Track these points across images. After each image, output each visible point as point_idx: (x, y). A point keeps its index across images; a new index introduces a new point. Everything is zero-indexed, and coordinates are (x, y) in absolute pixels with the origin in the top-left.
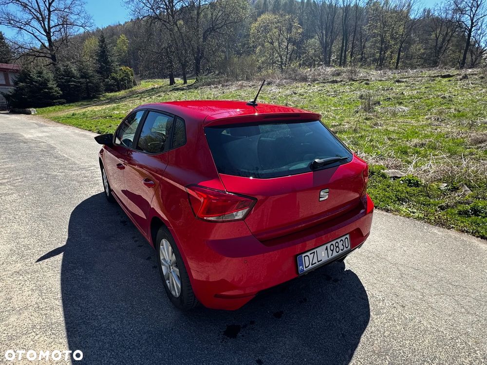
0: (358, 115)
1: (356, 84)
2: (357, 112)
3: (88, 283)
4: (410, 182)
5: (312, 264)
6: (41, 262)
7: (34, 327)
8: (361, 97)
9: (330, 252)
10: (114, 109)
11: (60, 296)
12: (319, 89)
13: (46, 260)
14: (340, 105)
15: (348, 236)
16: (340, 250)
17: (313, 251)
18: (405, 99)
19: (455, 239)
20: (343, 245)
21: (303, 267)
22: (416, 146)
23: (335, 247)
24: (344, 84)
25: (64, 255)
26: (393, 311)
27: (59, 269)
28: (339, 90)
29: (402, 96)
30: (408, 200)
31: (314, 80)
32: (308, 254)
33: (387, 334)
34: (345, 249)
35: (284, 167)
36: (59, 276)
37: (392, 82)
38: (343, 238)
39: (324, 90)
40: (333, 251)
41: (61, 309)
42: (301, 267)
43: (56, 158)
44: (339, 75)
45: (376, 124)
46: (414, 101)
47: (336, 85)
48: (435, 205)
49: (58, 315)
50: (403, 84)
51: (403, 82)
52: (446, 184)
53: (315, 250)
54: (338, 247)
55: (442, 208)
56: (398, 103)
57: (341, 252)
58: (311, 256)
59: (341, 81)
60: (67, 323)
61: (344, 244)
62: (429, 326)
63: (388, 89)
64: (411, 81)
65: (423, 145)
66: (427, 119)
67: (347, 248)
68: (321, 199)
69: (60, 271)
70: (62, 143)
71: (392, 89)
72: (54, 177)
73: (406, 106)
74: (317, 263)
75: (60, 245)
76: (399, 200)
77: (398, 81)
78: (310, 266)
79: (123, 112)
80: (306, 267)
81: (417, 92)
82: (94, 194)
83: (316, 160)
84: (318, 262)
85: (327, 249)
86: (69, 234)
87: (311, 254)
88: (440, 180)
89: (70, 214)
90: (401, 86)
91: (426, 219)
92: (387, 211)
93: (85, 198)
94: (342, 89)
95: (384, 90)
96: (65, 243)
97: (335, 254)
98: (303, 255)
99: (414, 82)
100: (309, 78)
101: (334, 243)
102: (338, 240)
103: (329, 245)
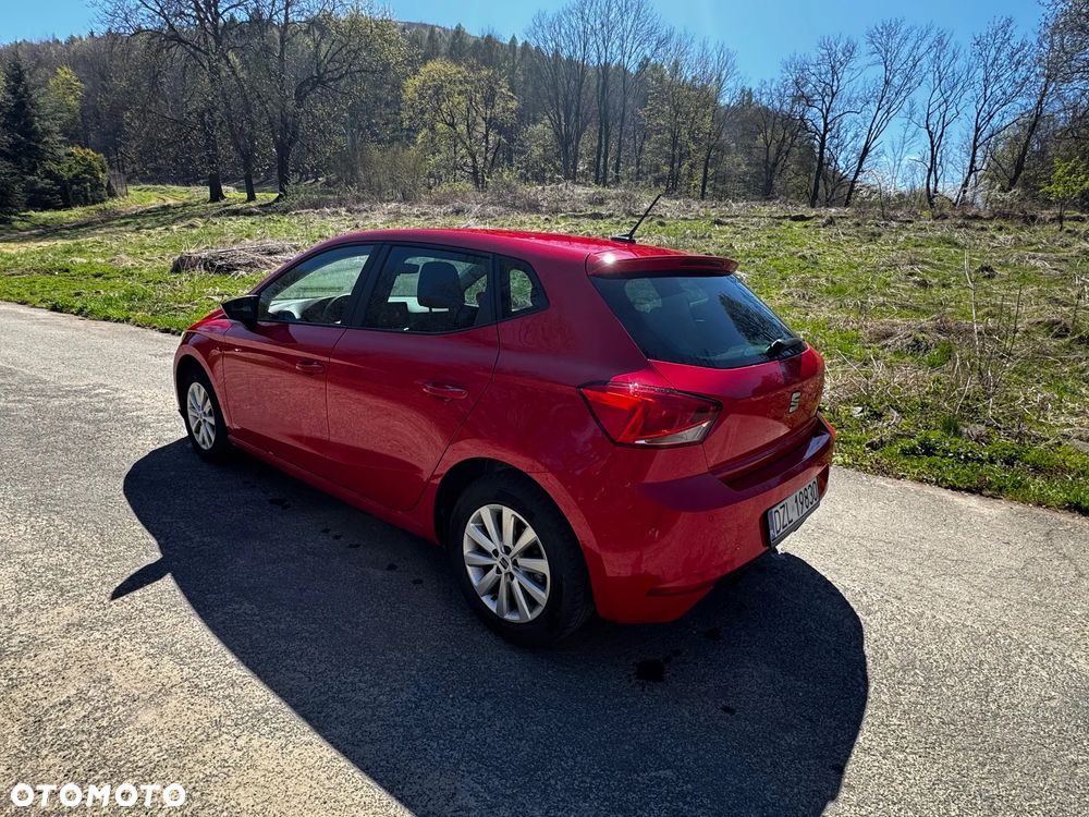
3: (282, 626)
5: (784, 527)
9: (800, 507)
10: (68, 252)
11: (231, 658)
13: (137, 594)
16: (810, 504)
17: (782, 503)
19: (917, 493)
20: (812, 494)
21: (774, 531)
23: (805, 498)
24: (618, 223)
25: (176, 580)
26: (888, 606)
31: (556, 211)
32: (778, 508)
33: (898, 639)
37: (708, 222)
38: (811, 482)
40: (802, 503)
41: (258, 683)
42: (771, 533)
44: (601, 202)
46: (754, 262)
48: (859, 443)
50: (728, 227)
51: (727, 224)
52: (860, 409)
53: (785, 502)
54: (807, 497)
55: (873, 446)
58: (781, 511)
59: (611, 216)
62: (950, 621)
63: (703, 237)
64: (739, 221)
66: (785, 295)
68: (791, 410)
71: (710, 237)
75: (148, 560)
77: (719, 223)
78: (782, 530)
79: (100, 260)
81: (756, 245)
84: (790, 522)
85: (796, 500)
86: (154, 535)
87: (781, 508)
89: (122, 492)
90: (725, 232)
91: (859, 466)
95: (695, 238)
96: (159, 555)
98: (774, 511)
99: (746, 226)
100: (542, 206)
101: (803, 490)
102: (807, 486)
103: (798, 494)
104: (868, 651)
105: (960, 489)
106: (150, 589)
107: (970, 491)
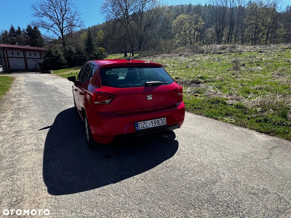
0: (229, 72)
1: (233, 54)
2: (229, 70)
3: (57, 138)
4: (238, 106)
5: (143, 128)
6: (40, 131)
7: (33, 149)
8: (234, 62)
11: (45, 141)
12: (209, 57)
13: (42, 130)
14: (219, 67)
15: (165, 118)
16: (160, 124)
17: (144, 122)
18: (262, 62)
20: (162, 122)
21: (138, 128)
22: (257, 89)
23: (157, 122)
24: (226, 55)
25: (50, 129)
27: (47, 133)
28: (222, 58)
29: (260, 61)
30: (232, 114)
31: (207, 53)
32: (141, 122)
34: (163, 124)
36: (46, 135)
37: (257, 52)
38: (162, 119)
39: (213, 58)
40: (155, 123)
41: (44, 145)
42: (137, 128)
43: (58, 92)
44: (224, 49)
45: (237, 77)
46: (267, 64)
47: (220, 55)
48: (246, 118)
49: (43, 147)
50: (264, 53)
51: (264, 52)
52: (261, 108)
53: (145, 122)
54: (159, 122)
56: (257, 65)
57: (160, 125)
58: (143, 124)
59: (224, 53)
60: (45, 149)
61: (163, 122)
63: (253, 57)
64: (269, 51)
65: (261, 89)
66: (272, 74)
68: (148, 99)
69: (47, 134)
70: (62, 86)
71: (255, 57)
72: (54, 100)
73: (262, 67)
74: (146, 128)
75: (50, 125)
76: (226, 115)
77: (261, 52)
78: (142, 128)
80: (140, 128)
81: (272, 58)
82: (70, 107)
83: (147, 82)
85: (152, 122)
86: (54, 122)
88: (258, 106)
90: (262, 55)
93: (66, 109)
94: (223, 57)
95: (250, 57)
96: (52, 125)
97: (157, 125)
98: (139, 123)
99: (271, 52)
100: (205, 52)
101: (156, 120)
102: (159, 119)
103: (153, 121)
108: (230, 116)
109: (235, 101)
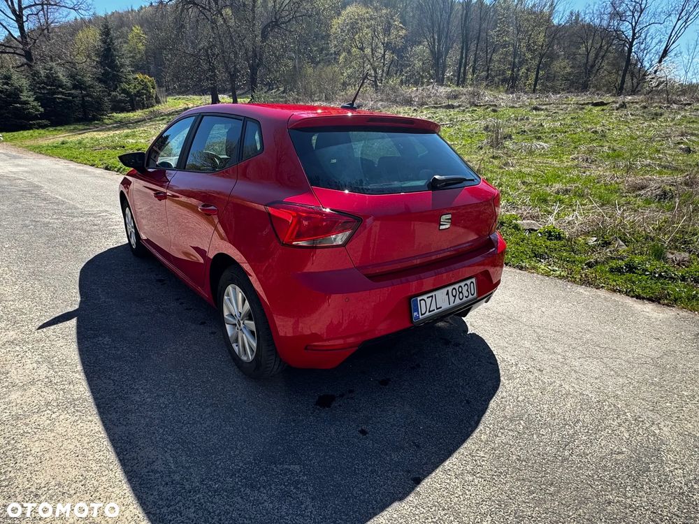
0: (482, 152)
1: (480, 111)
2: (481, 148)
3: (119, 352)
4: (550, 235)
5: (430, 311)
6: (45, 330)
7: (48, 404)
8: (486, 128)
9: (452, 299)
10: (127, 136)
11: (80, 368)
12: (428, 116)
13: (52, 327)
14: (457, 138)
15: (474, 280)
17: (431, 294)
18: (545, 133)
19: (605, 299)
20: (467, 291)
21: (418, 314)
22: (558, 193)
23: (458, 293)
24: (464, 111)
25: (78, 321)
26: (529, 375)
27: (74, 338)
28: (457, 118)
29: (540, 128)
30: (548, 256)
31: (422, 104)
32: (425, 297)
33: (521, 398)
34: (470, 297)
35: (396, 183)
36: (75, 346)
37: (529, 109)
38: (468, 282)
39: (436, 117)
40: (455, 297)
41: (85, 383)
42: (415, 314)
43: (45, 200)
44: (456, 97)
45: (506, 164)
46: (556, 136)
47: (452, 112)
48: (581, 262)
49: (82, 389)
50: (542, 112)
51: (542, 110)
52: (595, 239)
53: (433, 294)
54: (461, 292)
55: (590, 265)
56: (535, 137)
57: (465, 299)
58: (429, 301)
59: (459, 106)
60: (95, 399)
61: (469, 290)
62: (571, 390)
63: (523, 119)
64: (552, 108)
65: (566, 192)
66: (573, 159)
67: (472, 295)
68: (442, 227)
69: (75, 340)
70: (51, 181)
71: (527, 119)
72: (46, 225)
73: (546, 142)
74: (436, 311)
75: (70, 309)
76: (536, 256)
77: (536, 109)
78: (427, 314)
79: (142, 141)
80: (422, 315)
81: (561, 124)
82: (112, 247)
83: (437, 177)
84: (437, 309)
85: (448, 294)
86: (81, 295)
87: (428, 298)
88: (587, 234)
89: (79, 271)
90: (539, 115)
91: (570, 278)
92: (521, 268)
93: (99, 251)
94: (460, 117)
95: (517, 120)
96: (77, 307)
97: (458, 301)
98: (419, 298)
99: (556, 111)
100: (414, 101)
101: (456, 286)
102: (462, 284)
103: (450, 289)
104: (492, 404)
105: (643, 298)
106: (61, 325)
107: (651, 300)
108: (545, 259)
109: (533, 222)
